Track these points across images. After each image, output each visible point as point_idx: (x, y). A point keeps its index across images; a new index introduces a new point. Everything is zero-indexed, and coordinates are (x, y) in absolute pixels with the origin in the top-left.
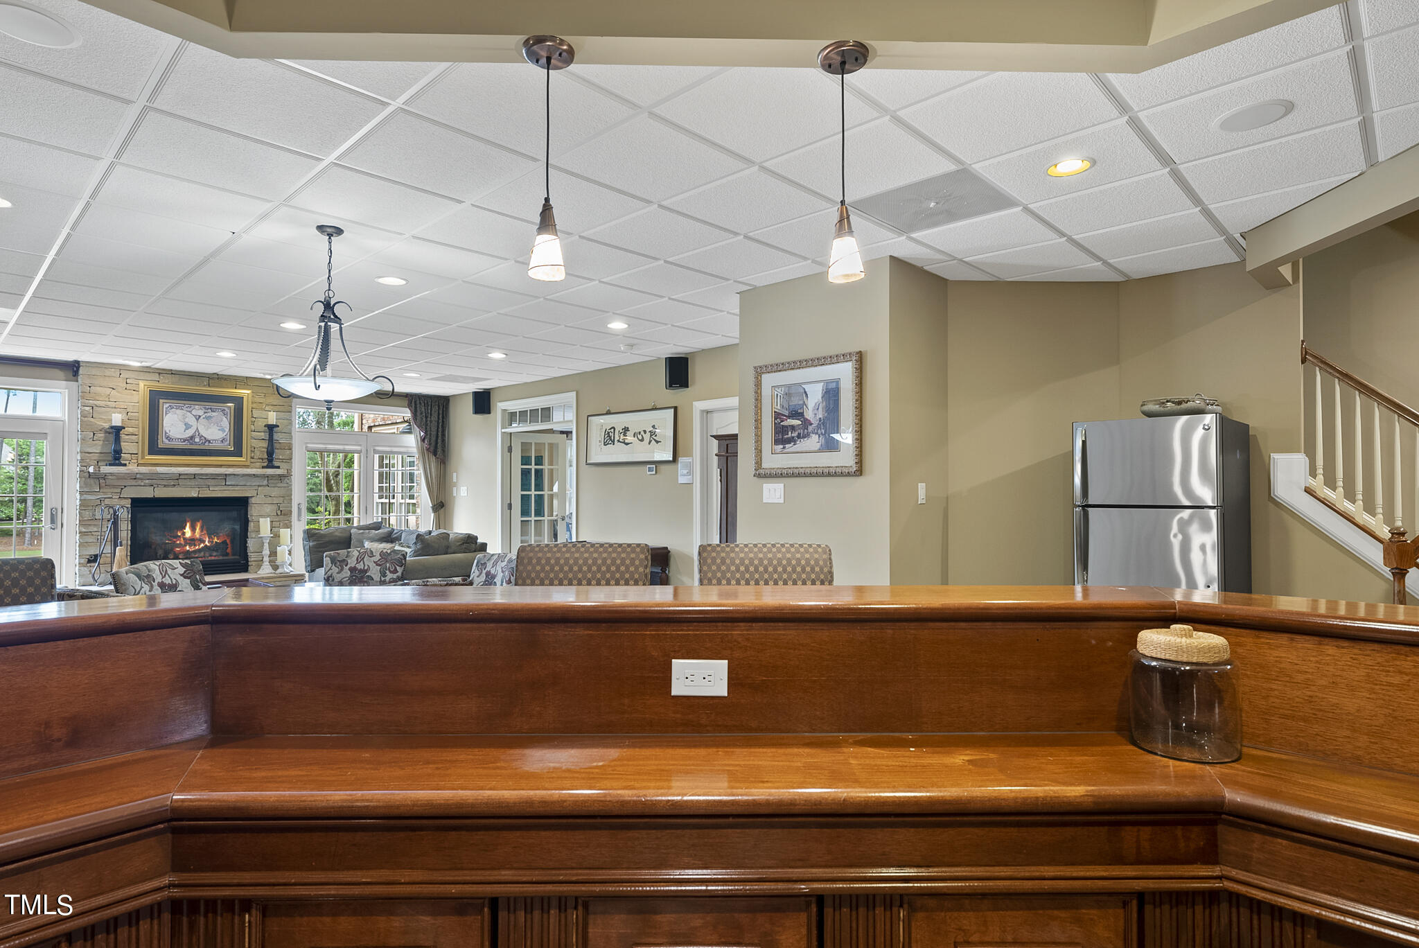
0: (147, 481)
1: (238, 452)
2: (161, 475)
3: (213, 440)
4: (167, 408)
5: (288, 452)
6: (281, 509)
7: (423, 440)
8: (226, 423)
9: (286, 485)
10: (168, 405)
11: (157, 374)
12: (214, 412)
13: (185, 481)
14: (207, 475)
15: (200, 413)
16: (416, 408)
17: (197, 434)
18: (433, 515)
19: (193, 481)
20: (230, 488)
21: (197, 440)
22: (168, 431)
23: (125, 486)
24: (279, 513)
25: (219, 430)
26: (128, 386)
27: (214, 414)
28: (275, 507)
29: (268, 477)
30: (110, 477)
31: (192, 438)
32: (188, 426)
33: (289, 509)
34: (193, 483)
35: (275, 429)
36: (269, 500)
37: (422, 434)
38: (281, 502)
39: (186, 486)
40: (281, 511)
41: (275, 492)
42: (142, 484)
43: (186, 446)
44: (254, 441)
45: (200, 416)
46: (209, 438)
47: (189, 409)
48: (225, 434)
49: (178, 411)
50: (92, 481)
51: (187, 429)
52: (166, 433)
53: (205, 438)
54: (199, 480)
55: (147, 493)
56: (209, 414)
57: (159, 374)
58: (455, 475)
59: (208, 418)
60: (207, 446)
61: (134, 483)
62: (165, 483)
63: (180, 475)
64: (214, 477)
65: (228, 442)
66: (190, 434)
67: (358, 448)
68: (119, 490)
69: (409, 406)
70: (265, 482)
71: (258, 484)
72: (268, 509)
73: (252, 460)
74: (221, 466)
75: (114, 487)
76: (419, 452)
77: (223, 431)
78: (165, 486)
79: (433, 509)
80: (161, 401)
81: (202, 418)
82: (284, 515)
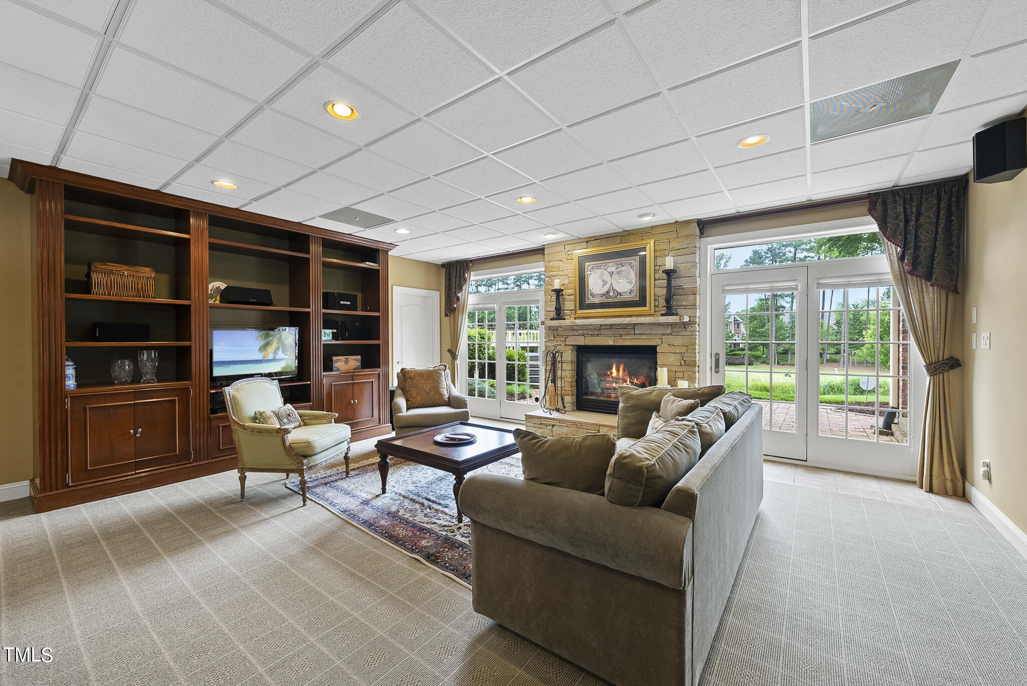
0: (580, 332)
1: (642, 302)
2: (589, 327)
3: (623, 293)
4: (590, 270)
5: (692, 297)
6: (685, 359)
7: (901, 258)
8: (633, 275)
9: (690, 333)
10: (591, 266)
11: (585, 243)
12: (624, 266)
13: (605, 331)
14: (619, 325)
15: (613, 269)
16: (885, 211)
17: (611, 288)
18: (928, 378)
19: (609, 331)
20: (637, 337)
21: (611, 294)
22: (591, 289)
23: (568, 336)
24: (683, 363)
25: (628, 282)
26: (569, 257)
27: (624, 268)
28: (678, 357)
29: (671, 325)
30: (559, 329)
31: (608, 292)
32: (605, 283)
33: (694, 359)
34: (609, 332)
35: (674, 275)
36: (672, 349)
37: (899, 249)
38: (685, 351)
39: (605, 335)
40: (685, 361)
41: (678, 340)
42: (578, 334)
43: (604, 300)
44: (656, 290)
45: (613, 272)
46: (620, 291)
47: (605, 268)
48: (632, 286)
49: (598, 271)
50: (550, 332)
51: (604, 285)
52: (590, 291)
53: (617, 292)
54: (614, 330)
55: (581, 341)
56: (620, 269)
57: (587, 242)
58: (974, 310)
59: (619, 273)
60: (619, 299)
61: (572, 333)
62: (591, 332)
63: (601, 325)
64: (625, 326)
65: (635, 293)
66: (606, 290)
67: (793, 284)
68: (563, 339)
69: (871, 212)
70: (669, 331)
71: (662, 332)
72: (672, 359)
73: (657, 309)
74: (631, 316)
75: (562, 336)
76: (896, 279)
77: (630, 282)
78: (592, 335)
79: (928, 370)
80: (587, 264)
81: (614, 273)
82: (688, 365)
